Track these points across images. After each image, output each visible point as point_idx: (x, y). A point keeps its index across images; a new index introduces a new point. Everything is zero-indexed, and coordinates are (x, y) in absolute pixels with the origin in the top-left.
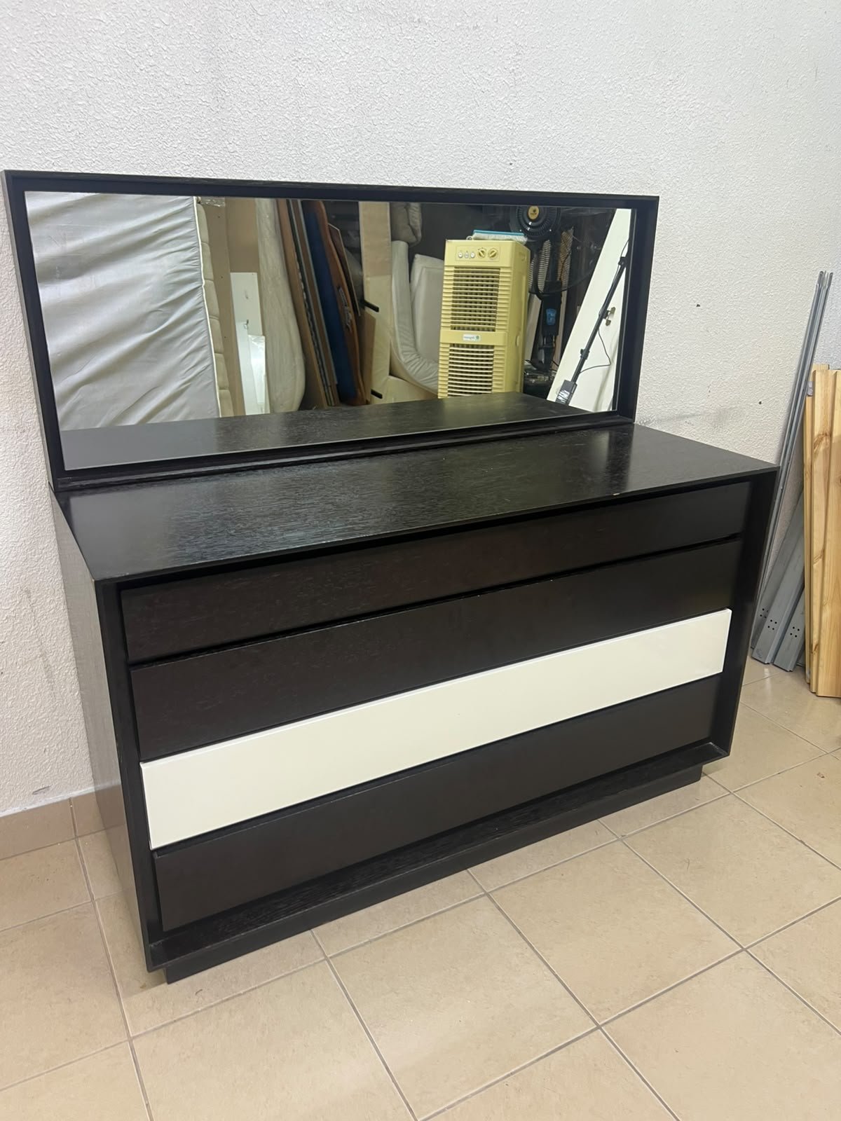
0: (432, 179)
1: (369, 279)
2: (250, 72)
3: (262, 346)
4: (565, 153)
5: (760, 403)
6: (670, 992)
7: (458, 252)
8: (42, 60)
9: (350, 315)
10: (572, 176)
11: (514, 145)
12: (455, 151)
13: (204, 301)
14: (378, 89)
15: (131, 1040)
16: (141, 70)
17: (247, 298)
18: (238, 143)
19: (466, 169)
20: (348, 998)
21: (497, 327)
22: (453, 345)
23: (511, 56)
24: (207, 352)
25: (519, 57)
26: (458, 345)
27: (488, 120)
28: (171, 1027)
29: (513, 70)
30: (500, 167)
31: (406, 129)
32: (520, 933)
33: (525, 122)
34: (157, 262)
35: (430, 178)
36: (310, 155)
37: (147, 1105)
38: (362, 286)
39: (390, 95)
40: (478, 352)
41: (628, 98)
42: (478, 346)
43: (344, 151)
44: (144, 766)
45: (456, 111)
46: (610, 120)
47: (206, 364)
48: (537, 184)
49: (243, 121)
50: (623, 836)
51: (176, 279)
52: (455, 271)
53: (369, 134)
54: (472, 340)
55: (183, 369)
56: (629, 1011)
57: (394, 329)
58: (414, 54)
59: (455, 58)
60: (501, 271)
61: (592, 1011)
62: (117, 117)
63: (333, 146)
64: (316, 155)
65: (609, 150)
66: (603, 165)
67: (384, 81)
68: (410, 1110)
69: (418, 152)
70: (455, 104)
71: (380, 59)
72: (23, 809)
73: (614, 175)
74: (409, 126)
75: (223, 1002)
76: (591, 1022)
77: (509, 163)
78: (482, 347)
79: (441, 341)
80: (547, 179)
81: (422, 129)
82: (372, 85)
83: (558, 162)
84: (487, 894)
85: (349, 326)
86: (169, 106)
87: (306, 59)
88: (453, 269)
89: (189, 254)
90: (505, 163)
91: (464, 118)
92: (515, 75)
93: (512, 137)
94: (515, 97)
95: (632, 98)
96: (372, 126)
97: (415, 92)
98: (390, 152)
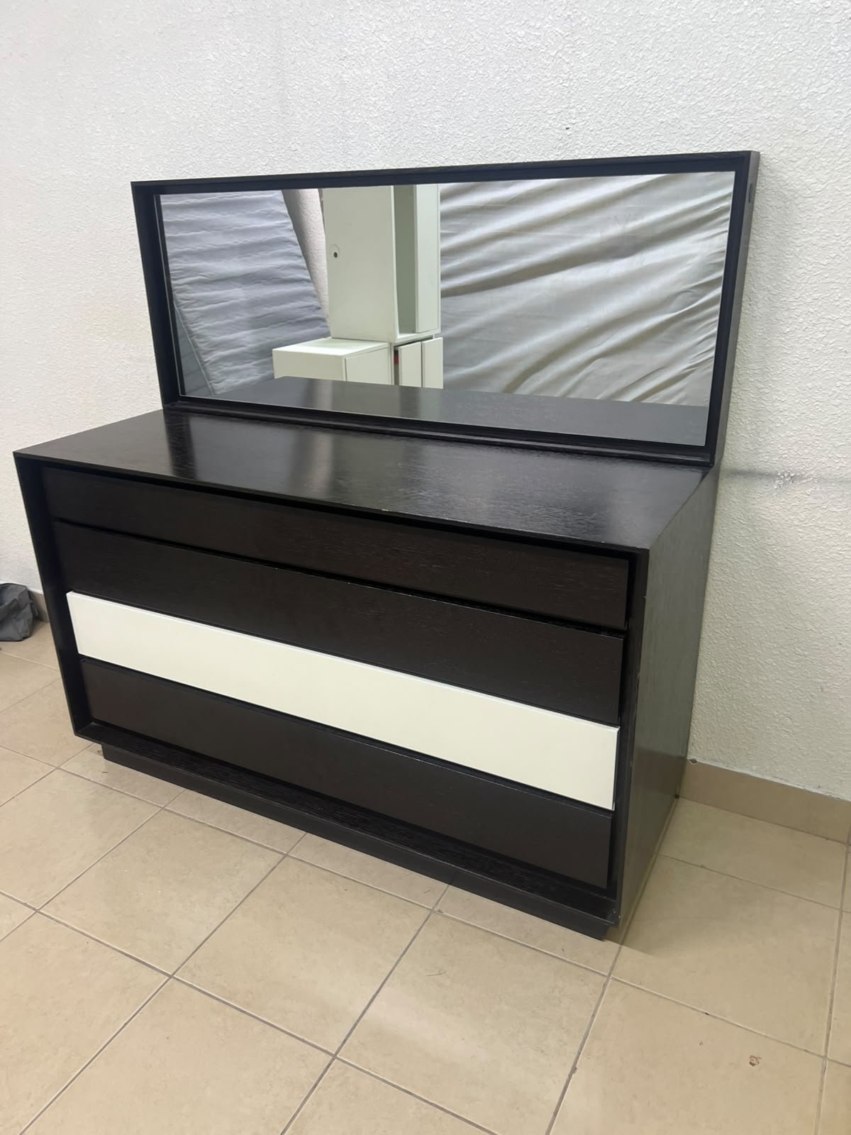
0: (472, 156)
4: (646, 104)
10: (658, 133)
11: (572, 105)
12: (498, 123)
14: (415, 71)
18: (298, 141)
19: (511, 140)
27: (537, 80)
28: (74, 777)
29: (569, 16)
30: (553, 133)
31: (444, 106)
33: (586, 75)
35: (469, 155)
36: (355, 145)
43: (384, 138)
45: (498, 78)
46: (723, 49)
48: (605, 150)
49: (302, 122)
50: (439, 911)
53: (406, 117)
58: (450, 26)
59: (496, 19)
61: (187, 967)
67: (420, 61)
68: (48, 903)
70: (497, 70)
74: (446, 103)
76: (174, 969)
77: (565, 127)
80: (620, 141)
81: (459, 104)
84: (286, 855)
87: (350, 56)
90: (560, 129)
91: (507, 84)
92: (572, 21)
93: (569, 95)
94: (572, 47)
95: (761, 14)
96: (409, 109)
97: (453, 65)
98: (428, 132)
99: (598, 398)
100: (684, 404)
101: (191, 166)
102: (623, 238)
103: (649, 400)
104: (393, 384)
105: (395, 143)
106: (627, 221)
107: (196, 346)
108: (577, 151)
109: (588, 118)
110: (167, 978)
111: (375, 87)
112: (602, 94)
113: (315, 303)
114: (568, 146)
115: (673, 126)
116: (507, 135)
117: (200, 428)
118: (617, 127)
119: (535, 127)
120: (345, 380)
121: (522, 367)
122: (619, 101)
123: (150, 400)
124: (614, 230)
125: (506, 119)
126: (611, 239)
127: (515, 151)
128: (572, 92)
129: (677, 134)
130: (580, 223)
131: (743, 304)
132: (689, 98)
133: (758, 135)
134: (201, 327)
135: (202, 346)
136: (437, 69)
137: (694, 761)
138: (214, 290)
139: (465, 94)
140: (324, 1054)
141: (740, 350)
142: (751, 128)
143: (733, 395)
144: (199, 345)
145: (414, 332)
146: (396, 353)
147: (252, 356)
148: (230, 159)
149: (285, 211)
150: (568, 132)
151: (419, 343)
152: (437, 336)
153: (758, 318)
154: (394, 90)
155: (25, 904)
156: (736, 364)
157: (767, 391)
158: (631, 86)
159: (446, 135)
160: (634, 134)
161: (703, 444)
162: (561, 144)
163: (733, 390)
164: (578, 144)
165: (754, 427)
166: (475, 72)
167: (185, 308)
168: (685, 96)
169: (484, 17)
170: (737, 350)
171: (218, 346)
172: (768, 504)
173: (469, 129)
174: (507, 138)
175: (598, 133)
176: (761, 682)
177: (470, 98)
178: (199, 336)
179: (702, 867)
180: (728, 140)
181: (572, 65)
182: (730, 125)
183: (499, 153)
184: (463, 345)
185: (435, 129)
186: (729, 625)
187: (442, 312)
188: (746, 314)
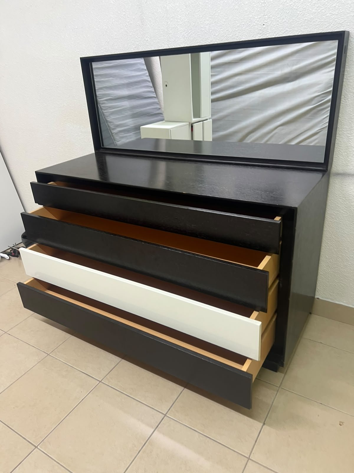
0: (222, 39)
4: (298, 12)
10: (304, 25)
11: (266, 14)
12: (233, 24)
19: (239, 31)
27: (250, 4)
30: (257, 27)
31: (210, 18)
33: (272, 1)
36: (172, 37)
45: (233, 4)
48: (280, 33)
61: (107, 378)
62: (116, 35)
63: (180, 32)
64: (174, 37)
65: (332, 5)
66: (328, 15)
74: (211, 16)
77: (262, 24)
80: (287, 29)
90: (260, 25)
91: (237, 6)
93: (264, 10)
96: (195, 20)
98: (203, 30)
99: (280, 143)
100: (318, 145)
102: (291, 73)
103: (302, 144)
104: (191, 139)
105: (189, 35)
106: (293, 65)
107: (109, 127)
108: (268, 35)
109: (273, 19)
110: (99, 382)
111: (180, 11)
112: (279, 9)
113: (158, 107)
114: (264, 32)
115: (311, 21)
116: (237, 29)
117: (110, 160)
118: (285, 23)
119: (250, 25)
120: (170, 139)
121: (246, 131)
122: (287, 11)
123: (90, 149)
124: (287, 70)
125: (237, 22)
126: (286, 74)
127: (241, 36)
128: (266, 8)
129: (312, 25)
130: (271, 68)
131: (342, 99)
132: (318, 9)
133: (349, 24)
134: (111, 119)
135: (112, 127)
137: (318, 299)
138: (116, 102)
139: (219, 12)
140: (161, 414)
141: (340, 120)
142: (345, 21)
143: (336, 140)
144: (110, 126)
145: (200, 117)
146: (192, 127)
147: (132, 130)
148: (120, 46)
149: (146, 68)
150: (264, 26)
151: (202, 122)
152: (210, 119)
153: (348, 106)
154: (189, 12)
155: (44, 352)
156: (338, 126)
157: (352, 138)
159: (211, 31)
160: (293, 26)
161: (323, 162)
162: (261, 32)
163: (337, 138)
164: (268, 31)
165: (346, 154)
166: (223, 2)
167: (104, 110)
168: (316, 8)
170: (339, 120)
171: (118, 126)
172: (352, 188)
173: (221, 27)
174: (237, 30)
175: (277, 26)
176: (348, 265)
177: (221, 13)
178: (110, 122)
179: (321, 343)
180: (335, 26)
182: (335, 20)
183: (234, 37)
184: (221, 123)
185: (206, 28)
186: (334, 240)
187: (211, 108)
188: (343, 104)
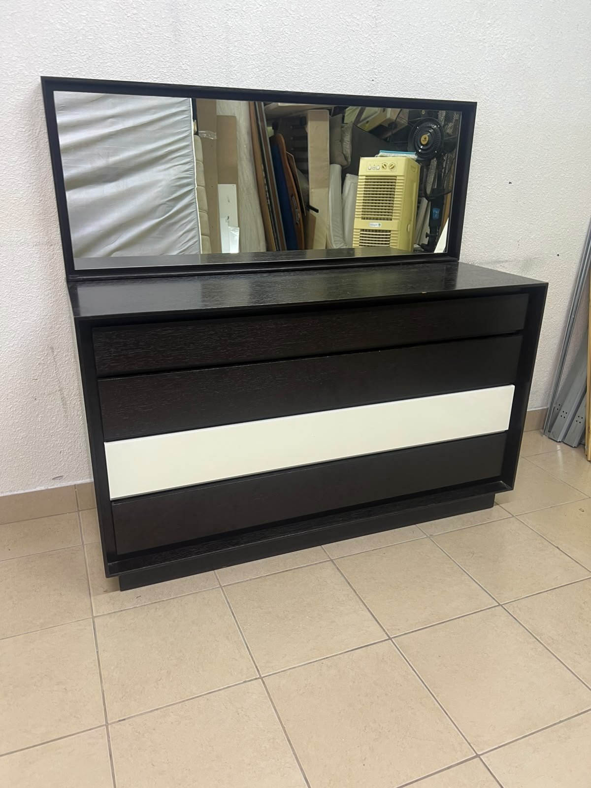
1: (313, 190)
2: (197, 18)
3: (237, 234)
4: (411, 73)
5: (558, 255)
6: (443, 624)
7: (369, 166)
8: (68, 11)
9: (299, 214)
10: (416, 90)
11: (375, 67)
12: (334, 72)
13: (195, 198)
14: (282, 29)
15: (93, 618)
16: (128, 17)
17: (229, 201)
18: (188, 64)
20: (230, 608)
21: (393, 217)
22: (363, 230)
23: (374, 7)
24: (196, 232)
25: (379, 8)
26: (366, 230)
27: (357, 50)
28: (119, 614)
29: (375, 16)
30: (365, 82)
31: (300, 55)
32: (349, 583)
33: (383, 52)
34: (166, 172)
35: (316, 89)
36: (236, 72)
37: (97, 652)
38: (308, 196)
39: (289, 33)
40: (379, 235)
41: (458, 36)
42: (379, 231)
43: (258, 70)
44: (106, 444)
45: (334, 44)
46: (445, 50)
47: (195, 240)
49: (192, 49)
50: (430, 535)
51: (178, 183)
52: (366, 179)
53: (275, 59)
54: (376, 226)
55: (180, 242)
56: (413, 632)
57: (329, 225)
58: (306, 6)
59: (334, 9)
60: (397, 178)
61: (388, 630)
62: (112, 47)
63: (250, 67)
64: (239, 73)
65: (444, 72)
66: (440, 82)
67: (286, 24)
68: (258, 670)
69: (308, 72)
70: (334, 39)
71: (283, 9)
72: (46, 488)
73: (447, 89)
74: (302, 54)
75: (152, 603)
76: (385, 635)
77: (371, 79)
78: (383, 231)
79: (355, 228)
81: (310, 56)
82: (277, 26)
83: (407, 79)
84: (332, 560)
85: (298, 222)
86: (145, 40)
87: (234, 9)
88: (365, 177)
89: (187, 167)
90: (369, 80)
91: (340, 49)
92: (376, 20)
93: (374, 61)
94: (376, 35)
95: (460, 36)
96: (277, 53)
97: (307, 31)
98: (289, 71)
101: (77, 70)
102: (108, 168)
106: (108, 156)
109: (383, 76)
112: (391, 64)
114: (374, 90)
115: (423, 87)
116: (340, 80)
119: (356, 77)
122: (399, 69)
124: (100, 163)
126: (101, 169)
136: (297, 31)
139: (314, 50)
142: (455, 92)
148: (121, 69)
150: (374, 83)
154: (267, 39)
158: (405, 62)
162: (369, 89)
164: (379, 90)
166: (321, 37)
169: (327, 5)
173: (316, 72)
175: (389, 85)
180: (446, 95)
181: (376, 44)
